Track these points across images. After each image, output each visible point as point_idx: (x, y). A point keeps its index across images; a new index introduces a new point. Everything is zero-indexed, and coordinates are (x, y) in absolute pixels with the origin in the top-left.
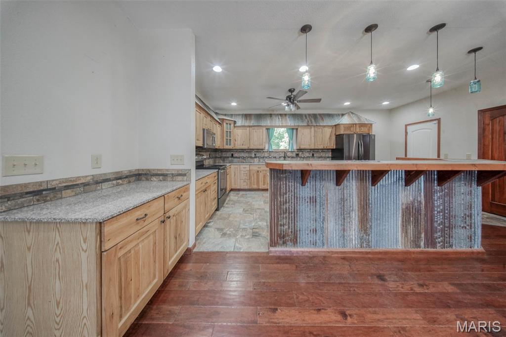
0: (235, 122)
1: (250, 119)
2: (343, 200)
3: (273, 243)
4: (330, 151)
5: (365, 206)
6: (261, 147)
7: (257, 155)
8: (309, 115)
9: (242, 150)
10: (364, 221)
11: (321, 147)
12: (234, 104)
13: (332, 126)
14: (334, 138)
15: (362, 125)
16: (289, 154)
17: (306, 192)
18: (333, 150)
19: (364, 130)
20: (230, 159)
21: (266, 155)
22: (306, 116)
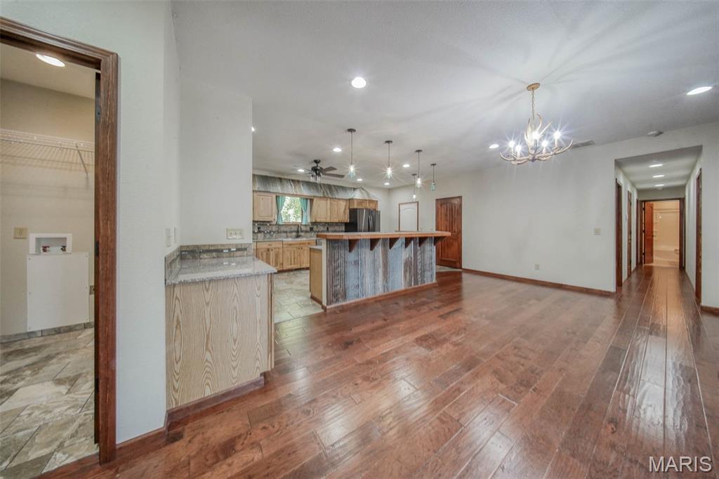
1: (254, 182)
3: (329, 302)
4: (344, 225)
5: (386, 264)
6: (267, 219)
7: (262, 229)
8: (324, 185)
10: (386, 273)
11: (336, 220)
13: (346, 200)
14: (348, 211)
15: (371, 201)
16: (303, 228)
17: (351, 257)
18: (346, 224)
19: (372, 206)
21: (274, 229)
22: (320, 186)
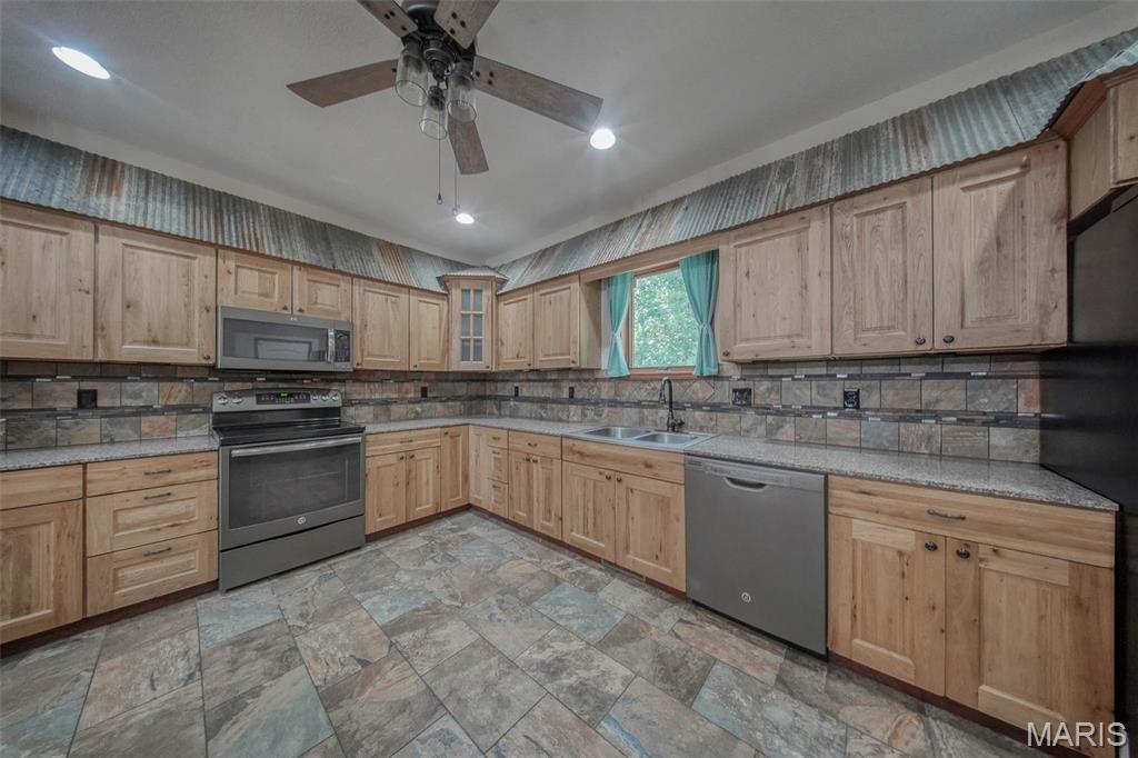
0: (503, 282)
4: (1030, 368)
6: (564, 362)
12: (465, 219)
20: (512, 403)
21: (606, 392)
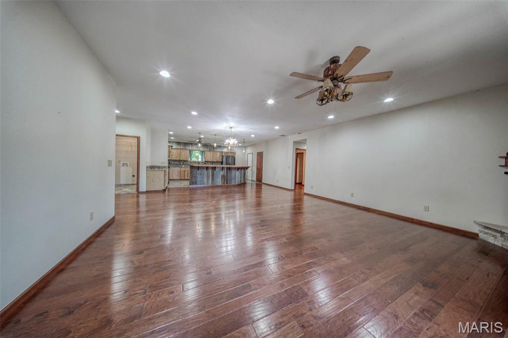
0: (172, 146)
1: (181, 145)
2: (208, 174)
3: (190, 184)
4: (220, 162)
5: (213, 175)
6: (186, 159)
7: (184, 163)
9: (176, 161)
10: (213, 179)
11: (215, 161)
13: (220, 152)
14: (221, 157)
15: (232, 153)
17: (199, 172)
19: (232, 155)
